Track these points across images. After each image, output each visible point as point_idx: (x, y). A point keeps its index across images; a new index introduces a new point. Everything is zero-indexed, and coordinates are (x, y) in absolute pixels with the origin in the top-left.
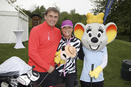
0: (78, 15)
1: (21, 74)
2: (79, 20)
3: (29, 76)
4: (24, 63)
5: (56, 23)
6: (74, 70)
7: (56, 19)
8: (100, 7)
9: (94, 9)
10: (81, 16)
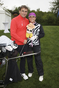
0: (41, 12)
1: (7, 45)
2: (42, 15)
3: (12, 46)
4: (9, 39)
5: (26, 15)
6: (38, 43)
7: (26, 13)
8: (56, 7)
9: (52, 8)
10: (43, 12)
